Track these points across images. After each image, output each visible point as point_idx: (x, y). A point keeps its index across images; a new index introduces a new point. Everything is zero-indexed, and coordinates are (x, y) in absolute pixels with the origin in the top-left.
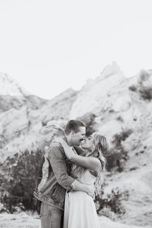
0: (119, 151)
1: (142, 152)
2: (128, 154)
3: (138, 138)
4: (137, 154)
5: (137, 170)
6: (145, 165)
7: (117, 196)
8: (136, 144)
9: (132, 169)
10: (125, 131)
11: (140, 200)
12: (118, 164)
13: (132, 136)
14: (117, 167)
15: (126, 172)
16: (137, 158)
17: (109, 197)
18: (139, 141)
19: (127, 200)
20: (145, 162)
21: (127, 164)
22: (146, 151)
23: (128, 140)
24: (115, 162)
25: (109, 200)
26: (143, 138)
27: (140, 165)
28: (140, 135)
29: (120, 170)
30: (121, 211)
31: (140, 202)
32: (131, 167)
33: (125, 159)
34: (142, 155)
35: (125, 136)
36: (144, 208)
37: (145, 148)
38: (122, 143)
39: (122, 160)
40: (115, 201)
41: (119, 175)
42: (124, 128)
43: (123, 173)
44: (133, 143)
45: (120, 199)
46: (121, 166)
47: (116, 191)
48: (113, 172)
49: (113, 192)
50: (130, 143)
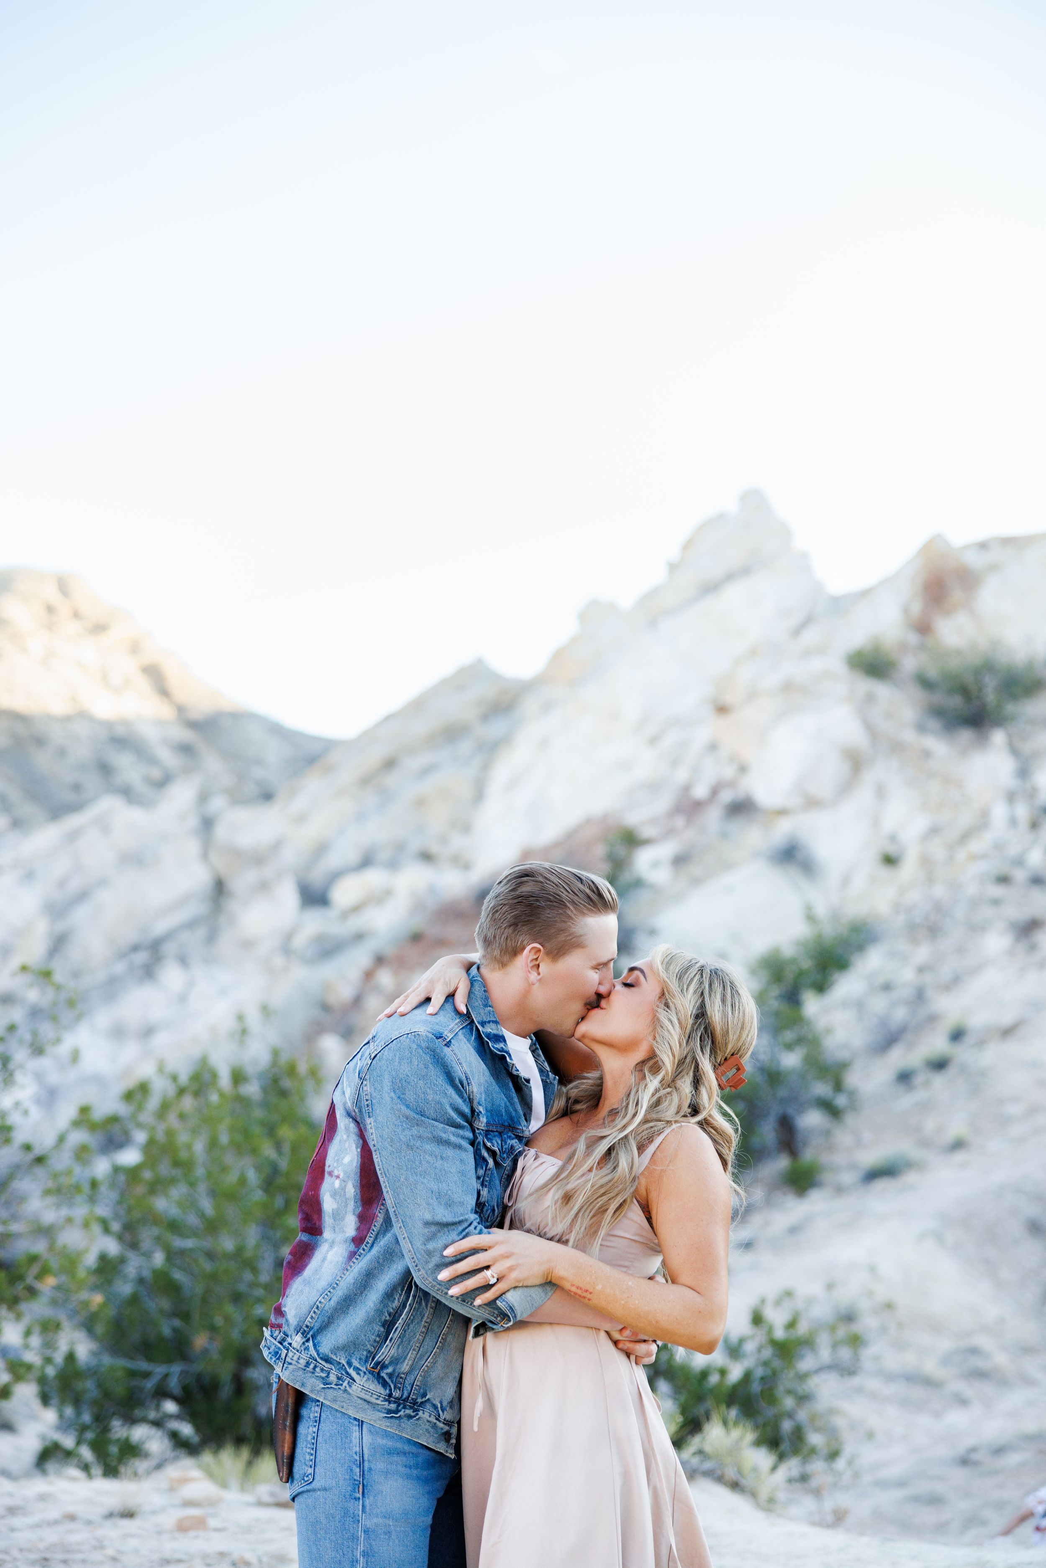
0: (793, 1059)
1: (940, 1065)
3: (908, 975)
4: (905, 1078)
5: (910, 1178)
6: (958, 1145)
7: (787, 1350)
8: (900, 1014)
9: (875, 1174)
10: (829, 931)
11: (931, 1367)
12: (789, 1138)
13: (870, 963)
14: (782, 1163)
15: (840, 1190)
16: (907, 1101)
17: (734, 1351)
18: (920, 996)
19: (848, 1371)
20: (956, 1127)
21: (843, 1137)
22: (963, 1054)
23: (846, 985)
24: (768, 1132)
25: (735, 1373)
26: (946, 971)
27: (925, 1143)
28: (923, 953)
29: (801, 1181)
30: (815, 1439)
31: (929, 1382)
32: (870, 1158)
33: (833, 1112)
34: (938, 1081)
35: (827, 961)
36: (957, 1418)
37: (957, 1035)
38: (812, 1006)
39: (811, 1120)
40: (770, 1381)
41: (793, 1208)
42: (821, 910)
43: (816, 1201)
44: (879, 1004)
45: (806, 1364)
47: (777, 1318)
48: (757, 1194)
49: (757, 1319)
50: (859, 1005)
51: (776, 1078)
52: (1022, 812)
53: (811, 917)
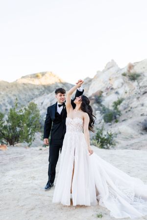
0: (116, 111)
1: (129, 111)
2: (121, 112)
3: (127, 103)
4: (126, 112)
5: (127, 121)
6: (131, 118)
7: (111, 136)
8: (126, 106)
9: (123, 121)
10: (120, 99)
11: (127, 137)
12: (115, 118)
13: (124, 102)
14: (115, 120)
15: (120, 122)
16: (126, 114)
17: (105, 136)
18: (128, 105)
19: (116, 137)
20: (131, 116)
21: (121, 118)
22: (132, 110)
23: (122, 104)
24: (114, 118)
25: (106, 138)
26: (130, 102)
27: (128, 118)
28: (128, 101)
29: (117, 121)
30: (113, 143)
31: (128, 139)
32: (123, 119)
33: (120, 115)
34: (129, 112)
35: (120, 102)
36: (129, 142)
37: (131, 108)
38: (118, 106)
39: (117, 116)
40: (108, 138)
41: (116, 124)
42: (119, 97)
43: (118, 123)
44: (124, 106)
46: (117, 119)
47: (109, 133)
48: (113, 123)
50: (123, 106)
51: (114, 113)
52: (138, 87)
53: (118, 98)
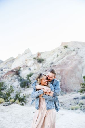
0: (28, 80)
2: (32, 82)
3: (35, 76)
7: (25, 97)
8: (35, 78)
10: (31, 73)
12: (28, 85)
13: (33, 75)
14: (27, 86)
17: (22, 96)
19: (28, 98)
21: (31, 85)
23: (32, 76)
24: (27, 85)
25: (22, 98)
29: (28, 87)
30: (26, 101)
33: (30, 83)
35: (31, 75)
38: (30, 78)
39: (29, 84)
40: (24, 98)
41: (28, 89)
42: (31, 72)
43: (29, 88)
44: (33, 78)
45: (26, 97)
46: (29, 86)
47: (24, 95)
48: (26, 88)
49: (23, 95)
51: (27, 82)
52: (42, 67)
53: (30, 73)
